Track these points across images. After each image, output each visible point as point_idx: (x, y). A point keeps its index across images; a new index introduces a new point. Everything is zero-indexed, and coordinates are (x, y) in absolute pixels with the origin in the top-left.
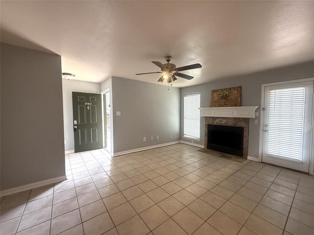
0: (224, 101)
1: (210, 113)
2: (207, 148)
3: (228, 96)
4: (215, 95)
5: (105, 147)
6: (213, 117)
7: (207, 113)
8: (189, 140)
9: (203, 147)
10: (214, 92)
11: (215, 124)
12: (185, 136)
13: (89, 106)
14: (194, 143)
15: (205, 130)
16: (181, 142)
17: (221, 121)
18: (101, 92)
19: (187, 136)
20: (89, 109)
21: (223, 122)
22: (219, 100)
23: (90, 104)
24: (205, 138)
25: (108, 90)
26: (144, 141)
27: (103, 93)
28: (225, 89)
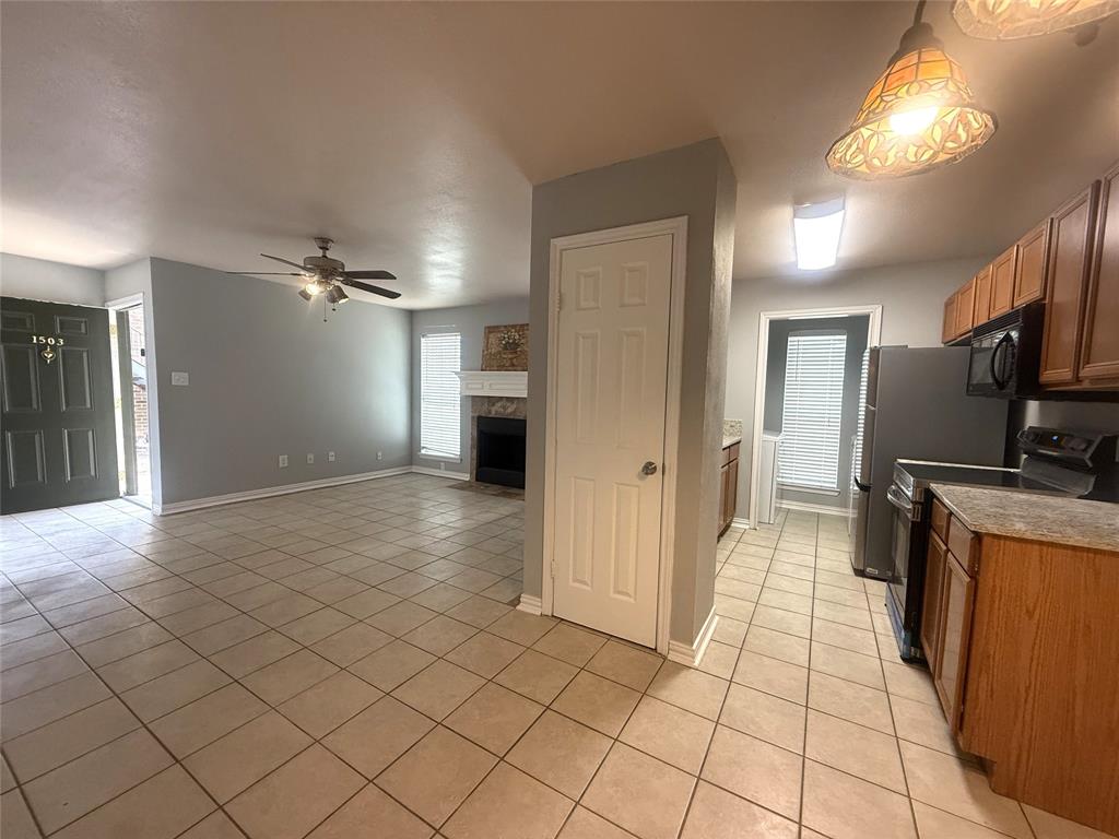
0: (510, 356)
1: (480, 386)
2: (477, 480)
3: (518, 345)
4: (493, 339)
5: (128, 493)
6: (489, 397)
7: (474, 386)
8: (435, 462)
9: (466, 477)
10: (490, 332)
11: (493, 415)
12: (423, 451)
13: (54, 348)
14: (446, 469)
15: (472, 431)
16: (415, 469)
17: (504, 408)
18: (105, 301)
19: (430, 453)
20: (55, 361)
21: (509, 410)
22: (499, 353)
23: (57, 342)
24: (472, 452)
25: (138, 299)
26: (281, 465)
27: (117, 308)
28: (513, 326)
